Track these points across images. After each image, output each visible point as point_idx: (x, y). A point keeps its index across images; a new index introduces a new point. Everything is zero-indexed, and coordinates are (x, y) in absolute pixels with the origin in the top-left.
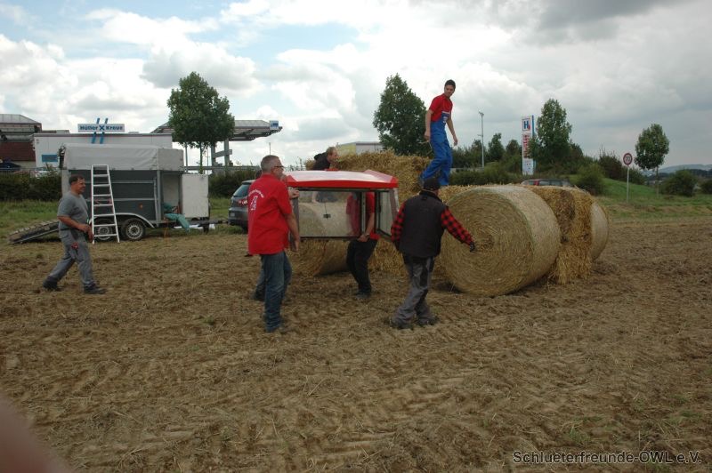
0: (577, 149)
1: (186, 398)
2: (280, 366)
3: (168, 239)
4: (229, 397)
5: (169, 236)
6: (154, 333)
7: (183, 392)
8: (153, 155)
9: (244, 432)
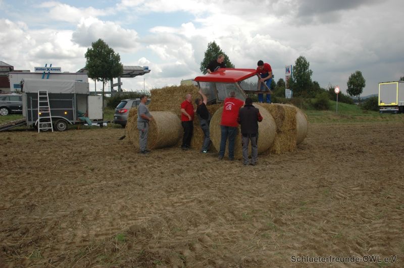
0: (316, 84)
1: (71, 200)
2: (119, 188)
3: (80, 130)
4: (91, 199)
5: (80, 129)
6: (62, 174)
7: (70, 197)
8: (72, 85)
9: (94, 213)
